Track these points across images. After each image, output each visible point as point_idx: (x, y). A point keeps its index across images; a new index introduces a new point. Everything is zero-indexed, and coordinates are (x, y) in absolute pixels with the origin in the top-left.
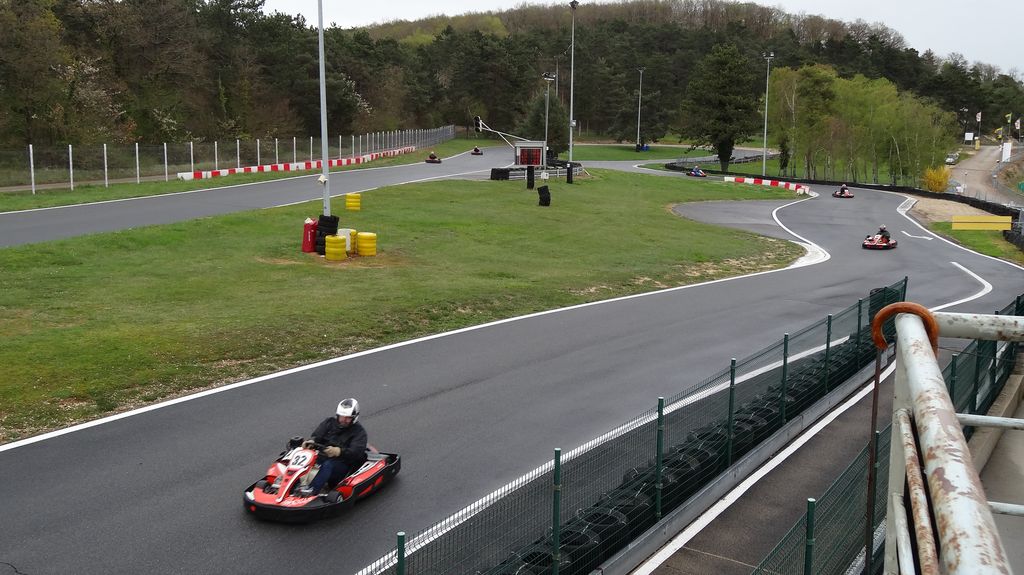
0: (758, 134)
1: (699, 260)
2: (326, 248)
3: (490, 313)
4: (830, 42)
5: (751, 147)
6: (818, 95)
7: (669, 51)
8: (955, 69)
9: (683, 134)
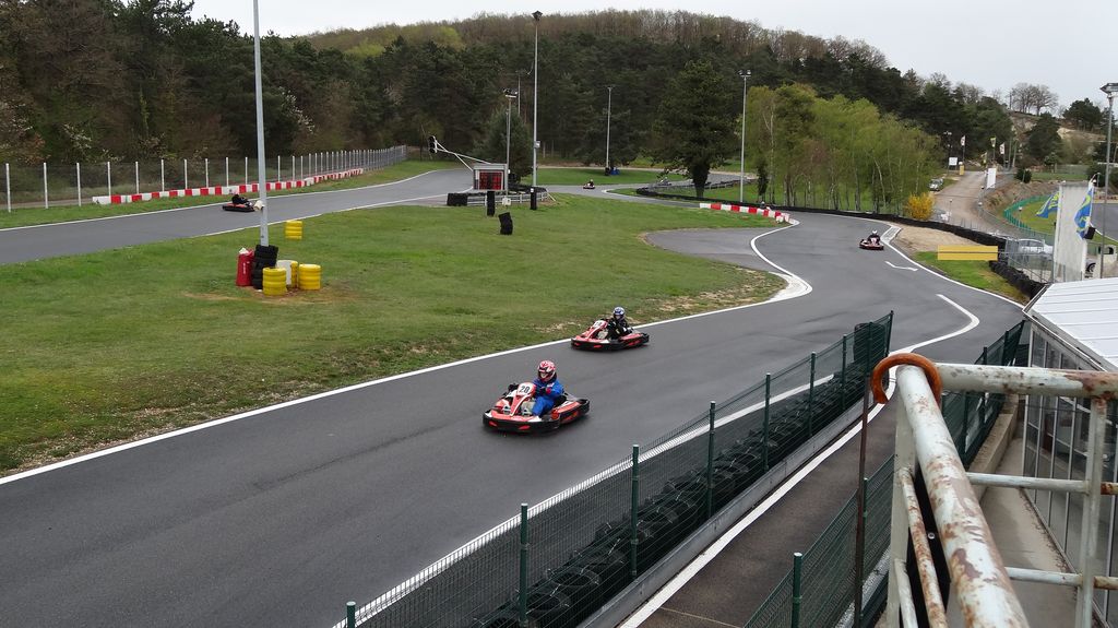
0: (734, 157)
1: (674, 294)
2: (265, 283)
3: (448, 353)
4: (810, 60)
5: (729, 171)
6: (796, 116)
7: (639, 67)
8: (937, 90)
9: (655, 157)
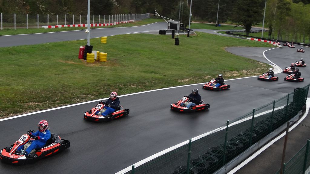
0: (261, 22)
1: (231, 70)
2: (87, 58)
5: (259, 27)
6: (284, 9)
9: (232, 21)
